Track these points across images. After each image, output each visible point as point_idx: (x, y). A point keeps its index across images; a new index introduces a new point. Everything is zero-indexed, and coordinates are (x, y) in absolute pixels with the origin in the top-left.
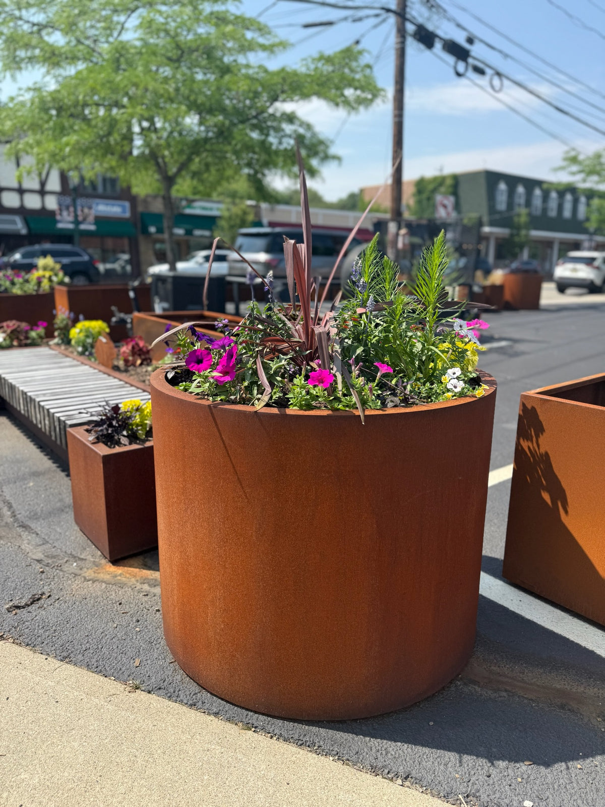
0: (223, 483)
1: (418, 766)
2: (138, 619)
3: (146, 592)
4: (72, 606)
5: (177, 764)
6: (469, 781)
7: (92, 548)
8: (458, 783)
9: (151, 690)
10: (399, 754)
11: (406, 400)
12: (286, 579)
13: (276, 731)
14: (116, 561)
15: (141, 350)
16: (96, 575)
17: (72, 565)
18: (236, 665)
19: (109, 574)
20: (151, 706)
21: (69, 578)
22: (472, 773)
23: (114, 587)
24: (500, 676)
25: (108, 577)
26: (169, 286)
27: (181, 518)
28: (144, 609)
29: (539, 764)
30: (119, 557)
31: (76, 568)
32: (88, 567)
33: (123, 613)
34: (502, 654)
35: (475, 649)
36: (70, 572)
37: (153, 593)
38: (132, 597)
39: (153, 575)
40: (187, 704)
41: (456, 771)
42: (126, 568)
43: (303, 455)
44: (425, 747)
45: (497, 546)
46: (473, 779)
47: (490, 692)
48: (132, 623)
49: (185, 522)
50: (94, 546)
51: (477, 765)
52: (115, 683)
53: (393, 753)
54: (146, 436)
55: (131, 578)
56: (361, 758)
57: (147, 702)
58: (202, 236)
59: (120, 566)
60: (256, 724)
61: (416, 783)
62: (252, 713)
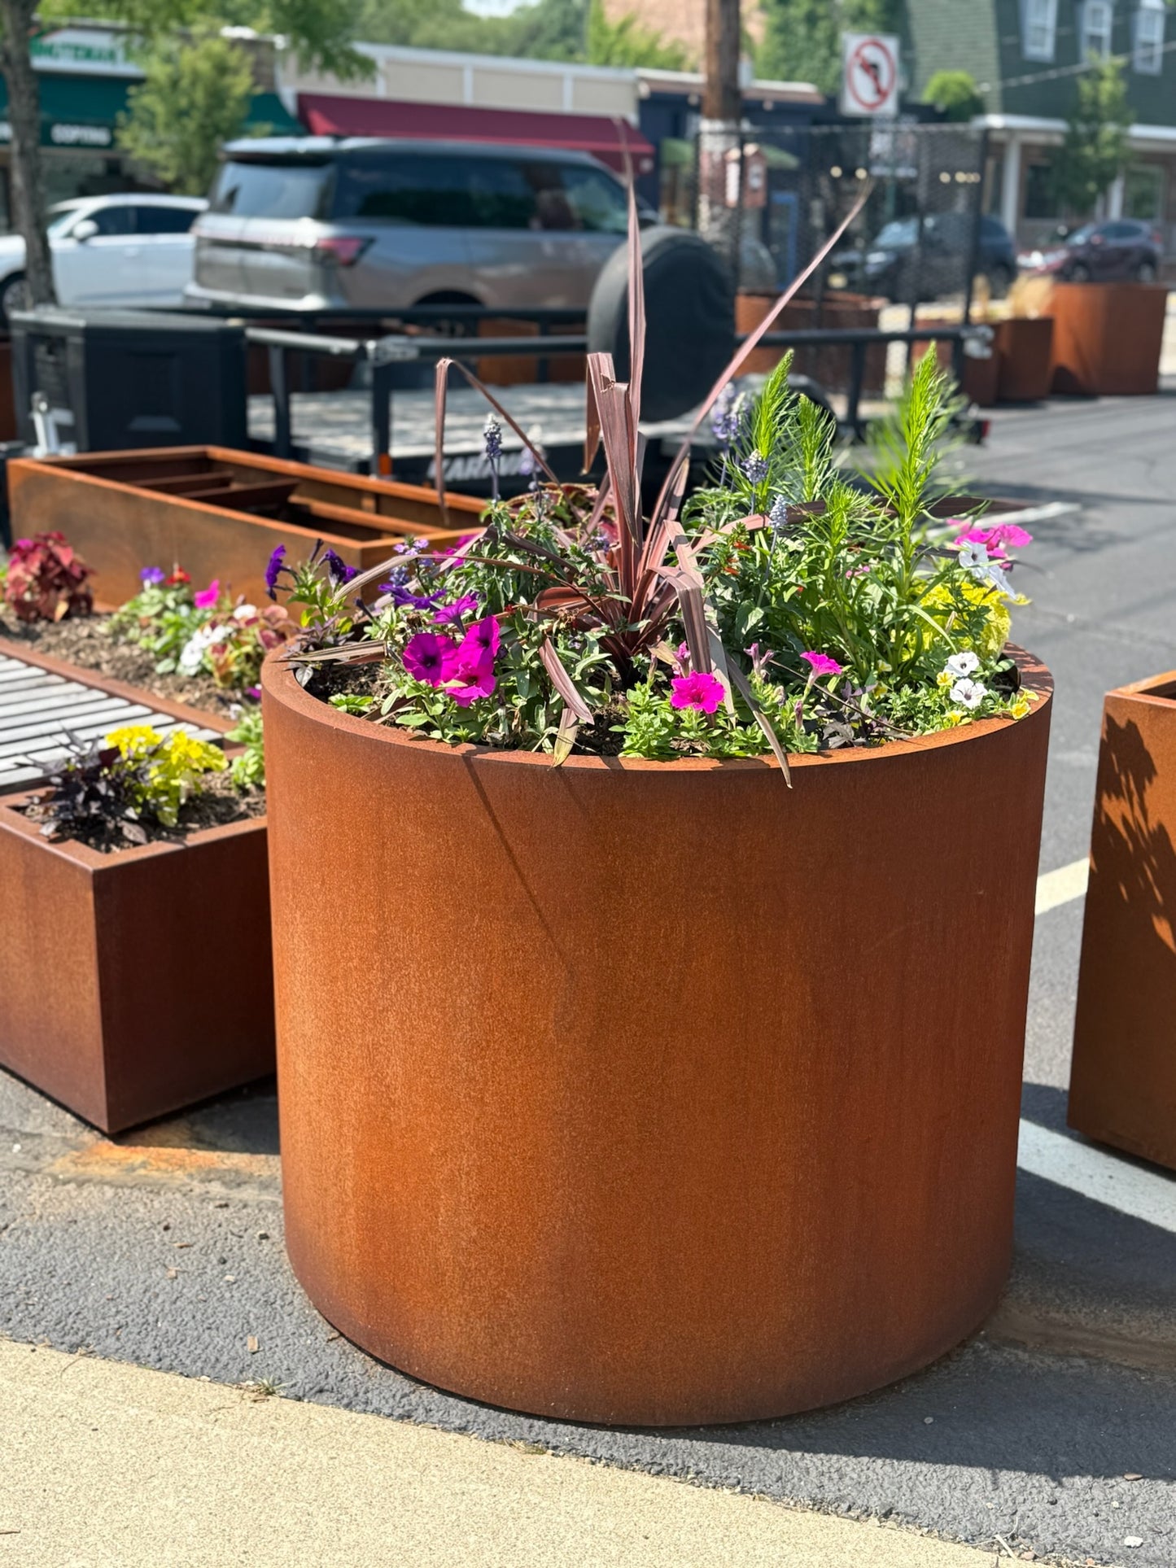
0: (481, 919)
1: (908, 1494)
2: (222, 1258)
3: (221, 1199)
4: (48, 1240)
5: (404, 1520)
6: (1014, 1514)
7: (46, 1109)
8: (993, 1518)
9: (301, 1394)
10: (867, 1477)
11: (866, 730)
12: (622, 1118)
13: (601, 1452)
14: (122, 1133)
15: (64, 574)
16: (81, 1169)
17: (10, 1149)
18: (504, 1317)
19: (113, 1165)
20: (313, 1423)
21: (11, 1180)
22: (1020, 1499)
23: (136, 1193)
24: (1071, 1329)
25: (113, 1171)
26: (74, 360)
27: (369, 1003)
28: (230, 1236)
29: (1154, 1478)
30: (131, 1124)
31: (21, 1156)
32: (54, 1152)
33: (181, 1247)
34: (1071, 1287)
35: (1012, 1280)
36: (12, 1166)
37: (240, 1201)
38: (190, 1211)
39: (226, 1161)
40: (390, 1415)
41: (987, 1498)
42: (151, 1149)
43: (661, 854)
44: (920, 1461)
45: (1051, 1059)
46: (1021, 1509)
47: (1048, 1361)
48: (209, 1266)
49: (381, 1012)
50: (49, 1104)
51: (1029, 1486)
52: (216, 1387)
53: (855, 1476)
54: (180, 820)
55: (173, 1171)
56: (789, 1487)
57: (301, 1418)
58: (78, 144)
59: (135, 1145)
60: (554, 1442)
61: (908, 1522)
62: (541, 1423)
